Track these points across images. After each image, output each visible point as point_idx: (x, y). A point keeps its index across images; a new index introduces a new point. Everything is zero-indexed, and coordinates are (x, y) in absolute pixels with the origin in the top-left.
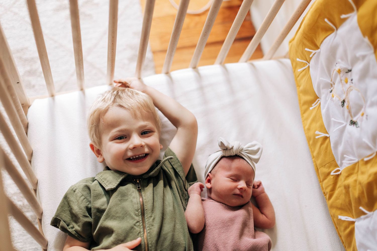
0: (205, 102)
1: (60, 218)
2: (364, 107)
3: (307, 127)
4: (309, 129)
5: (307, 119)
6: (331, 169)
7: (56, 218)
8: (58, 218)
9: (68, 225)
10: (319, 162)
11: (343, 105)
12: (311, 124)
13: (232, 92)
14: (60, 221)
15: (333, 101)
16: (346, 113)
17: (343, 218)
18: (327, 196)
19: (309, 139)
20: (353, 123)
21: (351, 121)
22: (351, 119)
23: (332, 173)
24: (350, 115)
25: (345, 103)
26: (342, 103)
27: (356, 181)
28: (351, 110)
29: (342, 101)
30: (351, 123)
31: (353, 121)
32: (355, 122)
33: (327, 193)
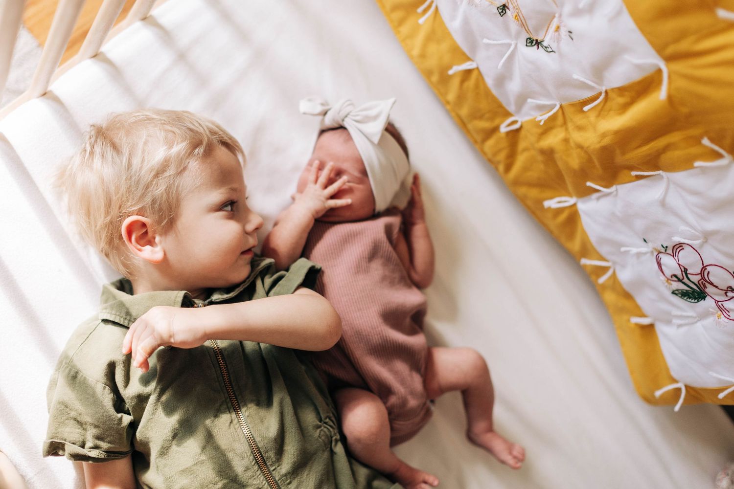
0: (202, 80)
1: (61, 439)
2: (557, 15)
3: (416, 52)
4: (423, 56)
5: (411, 36)
6: (497, 122)
7: (52, 442)
8: (57, 441)
9: (83, 446)
10: (464, 112)
11: (502, 14)
12: (425, 46)
13: (243, 35)
14: (63, 445)
15: (476, 6)
16: (514, 26)
17: (552, 204)
18: (501, 168)
19: (427, 74)
20: (534, 42)
21: (529, 39)
22: (529, 36)
23: (503, 129)
24: (526, 30)
25: (507, 10)
26: (499, 9)
27: (566, 141)
28: (525, 22)
29: (498, 6)
30: (528, 42)
31: (534, 40)
32: (539, 41)
33: (499, 162)
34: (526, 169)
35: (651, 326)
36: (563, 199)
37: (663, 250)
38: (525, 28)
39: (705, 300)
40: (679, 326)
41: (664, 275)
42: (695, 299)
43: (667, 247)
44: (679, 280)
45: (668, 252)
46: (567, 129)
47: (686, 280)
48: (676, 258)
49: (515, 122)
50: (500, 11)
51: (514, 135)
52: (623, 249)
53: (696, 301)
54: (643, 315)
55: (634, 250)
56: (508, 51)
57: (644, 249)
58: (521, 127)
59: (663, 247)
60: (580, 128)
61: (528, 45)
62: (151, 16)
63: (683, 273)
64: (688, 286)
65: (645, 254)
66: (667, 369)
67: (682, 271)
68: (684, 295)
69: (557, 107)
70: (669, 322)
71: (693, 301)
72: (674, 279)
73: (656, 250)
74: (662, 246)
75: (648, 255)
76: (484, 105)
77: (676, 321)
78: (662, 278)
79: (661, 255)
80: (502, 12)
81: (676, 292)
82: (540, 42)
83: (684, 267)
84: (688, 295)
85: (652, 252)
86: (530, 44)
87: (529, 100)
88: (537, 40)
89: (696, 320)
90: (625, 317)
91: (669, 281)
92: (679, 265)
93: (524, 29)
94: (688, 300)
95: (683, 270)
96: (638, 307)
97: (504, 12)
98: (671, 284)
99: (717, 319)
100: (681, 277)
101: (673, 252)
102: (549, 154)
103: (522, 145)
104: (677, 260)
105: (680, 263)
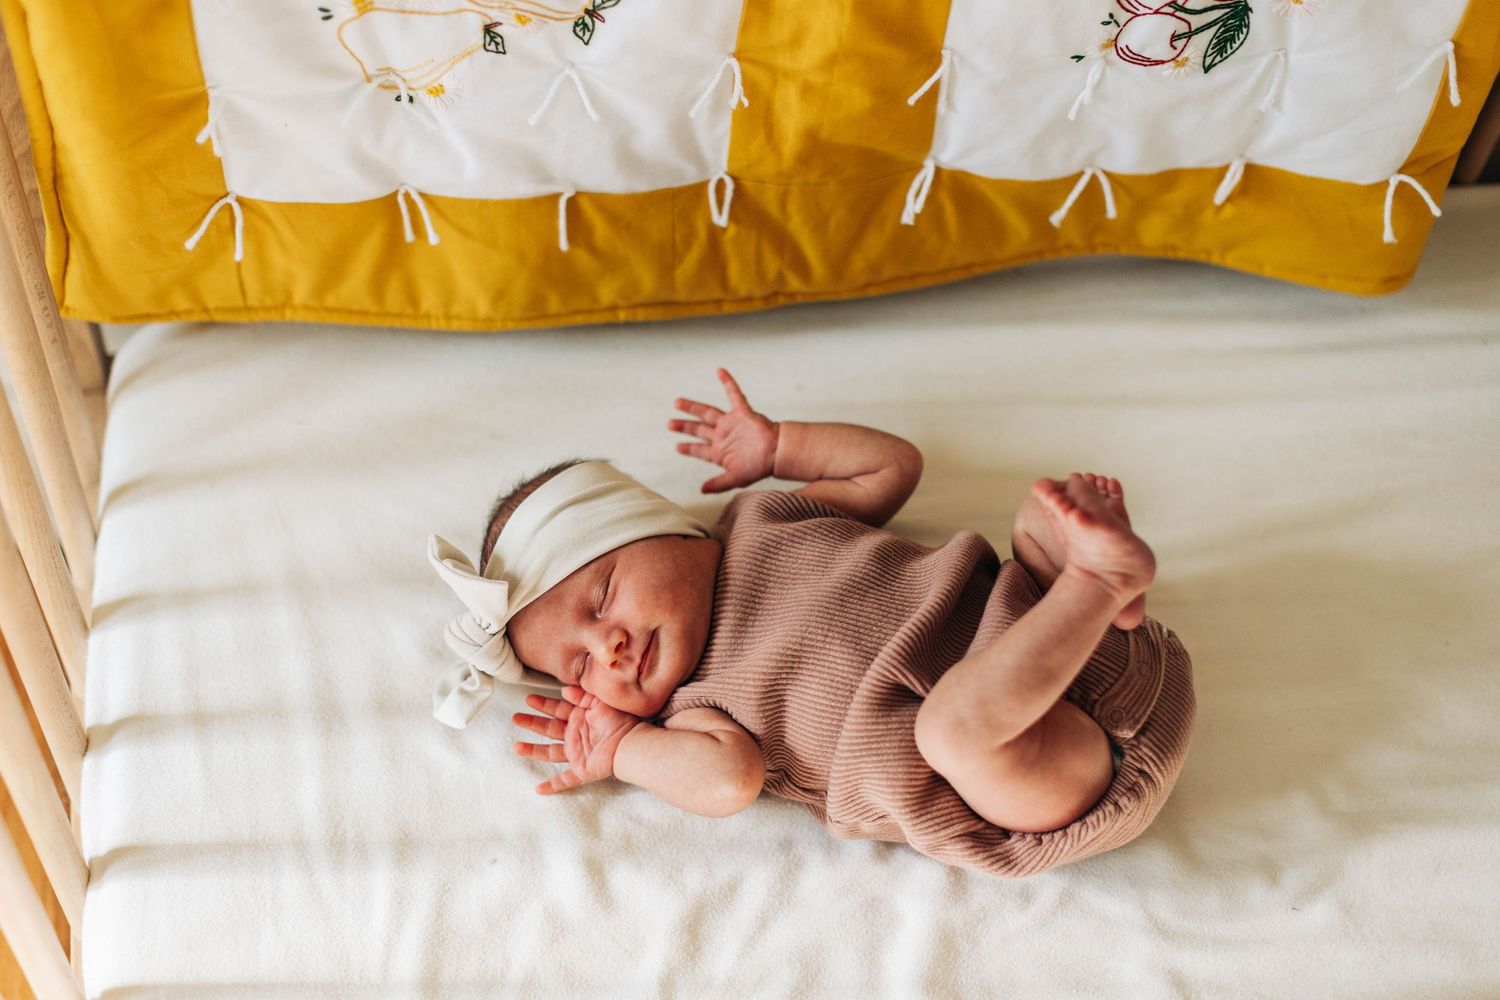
6: (702, 222)
11: (500, 48)
15: (456, 100)
16: (536, 41)
20: (588, 20)
21: (578, 29)
22: (571, 24)
23: (721, 220)
24: (557, 19)
25: (498, 30)
26: (488, 47)
27: (807, 90)
28: (540, 6)
29: (482, 42)
30: (581, 34)
31: (583, 18)
32: (591, 8)
33: (781, 279)
34: (819, 226)
35: (1250, 170)
36: (916, 184)
37: (1113, 29)
38: (551, 18)
39: (1250, 10)
40: (1277, 103)
41: (1163, 62)
42: (1239, 29)
43: (1111, 16)
44: (1189, 35)
45: (1122, 22)
46: (786, 75)
47: (1197, 21)
48: (1142, 10)
49: (720, 185)
50: (492, 47)
51: (744, 205)
52: (1072, 115)
53: (1245, 30)
54: (1222, 172)
55: (1086, 95)
56: (578, 92)
57: (1093, 70)
58: (735, 179)
59: (1109, 23)
60: (796, 40)
61: (586, 38)
62: (90, 729)
63: (1178, 14)
64: (1209, 26)
65: (1103, 75)
66: (1350, 189)
67: (1172, 15)
68: (1222, 47)
69: (734, 63)
70: (1260, 122)
71: (1242, 37)
72: (1180, 44)
73: (1105, 47)
74: (1103, 23)
75: (1108, 70)
76: (657, 227)
77: (1265, 104)
78: (1166, 70)
79: (1121, 44)
80: (497, 44)
81: (1208, 61)
82: (594, 6)
83: (1166, 5)
84: (1226, 40)
85: (1107, 62)
86: (588, 34)
87: (692, 114)
88: (587, 11)
89: (1282, 58)
90: (1208, 215)
91: (1179, 59)
92: (1157, 12)
93: (552, 21)
94: (1235, 46)
95: (1170, 10)
96: (1199, 172)
97: (498, 40)
98: (1187, 59)
99: (1300, 6)
100: (1183, 28)
101: (1128, 11)
102: (815, 147)
103: (770, 201)
104: (1148, 11)
105: (1155, 8)
